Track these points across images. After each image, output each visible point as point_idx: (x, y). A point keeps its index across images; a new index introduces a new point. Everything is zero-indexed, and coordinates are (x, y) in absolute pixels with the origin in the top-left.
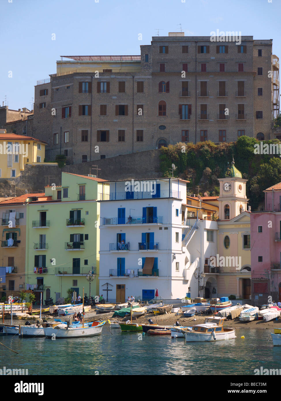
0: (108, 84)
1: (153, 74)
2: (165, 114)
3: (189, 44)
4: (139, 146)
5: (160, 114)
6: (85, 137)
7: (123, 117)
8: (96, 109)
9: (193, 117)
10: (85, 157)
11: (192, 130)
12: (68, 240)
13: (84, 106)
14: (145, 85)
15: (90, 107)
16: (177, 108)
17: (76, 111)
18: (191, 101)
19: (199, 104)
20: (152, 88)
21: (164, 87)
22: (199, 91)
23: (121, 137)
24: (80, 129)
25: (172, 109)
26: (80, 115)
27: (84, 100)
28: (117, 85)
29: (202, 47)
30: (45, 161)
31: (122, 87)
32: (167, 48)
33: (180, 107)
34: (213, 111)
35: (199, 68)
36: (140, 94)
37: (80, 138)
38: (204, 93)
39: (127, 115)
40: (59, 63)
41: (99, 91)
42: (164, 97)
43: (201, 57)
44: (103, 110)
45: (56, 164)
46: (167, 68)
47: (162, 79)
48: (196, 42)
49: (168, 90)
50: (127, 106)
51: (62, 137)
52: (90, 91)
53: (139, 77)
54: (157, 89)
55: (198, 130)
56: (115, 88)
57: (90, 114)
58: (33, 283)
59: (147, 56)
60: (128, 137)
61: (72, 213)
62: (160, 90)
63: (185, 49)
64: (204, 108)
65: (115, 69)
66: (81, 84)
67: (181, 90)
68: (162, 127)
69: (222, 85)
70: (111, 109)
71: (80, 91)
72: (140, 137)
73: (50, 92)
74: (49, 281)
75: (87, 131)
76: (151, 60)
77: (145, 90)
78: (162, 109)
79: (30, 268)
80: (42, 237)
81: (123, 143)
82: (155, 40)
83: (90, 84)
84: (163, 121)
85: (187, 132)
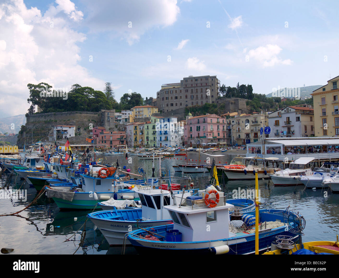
0: (173, 91)
1: (184, 88)
2: (187, 98)
3: (192, 79)
4: (181, 107)
5: (186, 98)
6: (167, 105)
7: (176, 99)
8: (170, 98)
9: (194, 98)
10: (167, 110)
11: (194, 101)
12: (153, 133)
13: (167, 97)
14: (182, 91)
15: (168, 97)
16: (190, 96)
17: (165, 99)
18: (194, 94)
19: (196, 95)
20: (183, 91)
21: (187, 91)
22: (196, 91)
23: (176, 105)
24: (166, 103)
25: (189, 97)
26: (166, 100)
27: (167, 96)
28: (175, 91)
29: (196, 80)
30: (158, 112)
31: (176, 91)
32: (187, 80)
33: (191, 96)
34: (199, 96)
35: (195, 86)
36: (181, 93)
37: (166, 106)
38: (197, 92)
39: (178, 99)
40: (162, 86)
41: (170, 93)
42: (187, 94)
43: (196, 82)
44: (172, 98)
45: (160, 113)
46: (187, 86)
47: (186, 89)
48: (195, 78)
49: (188, 92)
50: (177, 97)
51: (163, 106)
52: (168, 93)
53: (180, 89)
54: (185, 91)
55: (196, 102)
56: (174, 92)
57: (168, 99)
58: (146, 143)
59: (182, 83)
60: (178, 105)
61: (153, 126)
62: (186, 92)
63: (192, 80)
64: (197, 96)
65: (176, 87)
66: (166, 92)
67: (191, 91)
68: (187, 101)
69: (202, 89)
70: (174, 98)
71: (166, 93)
72: (181, 105)
73: (160, 94)
74: (149, 143)
75: (168, 104)
76: (183, 84)
77: (182, 92)
78: (186, 97)
79: (146, 139)
80: (148, 132)
81: (177, 106)
82: (184, 79)
83: (168, 92)
84: (186, 100)
85: (193, 102)
